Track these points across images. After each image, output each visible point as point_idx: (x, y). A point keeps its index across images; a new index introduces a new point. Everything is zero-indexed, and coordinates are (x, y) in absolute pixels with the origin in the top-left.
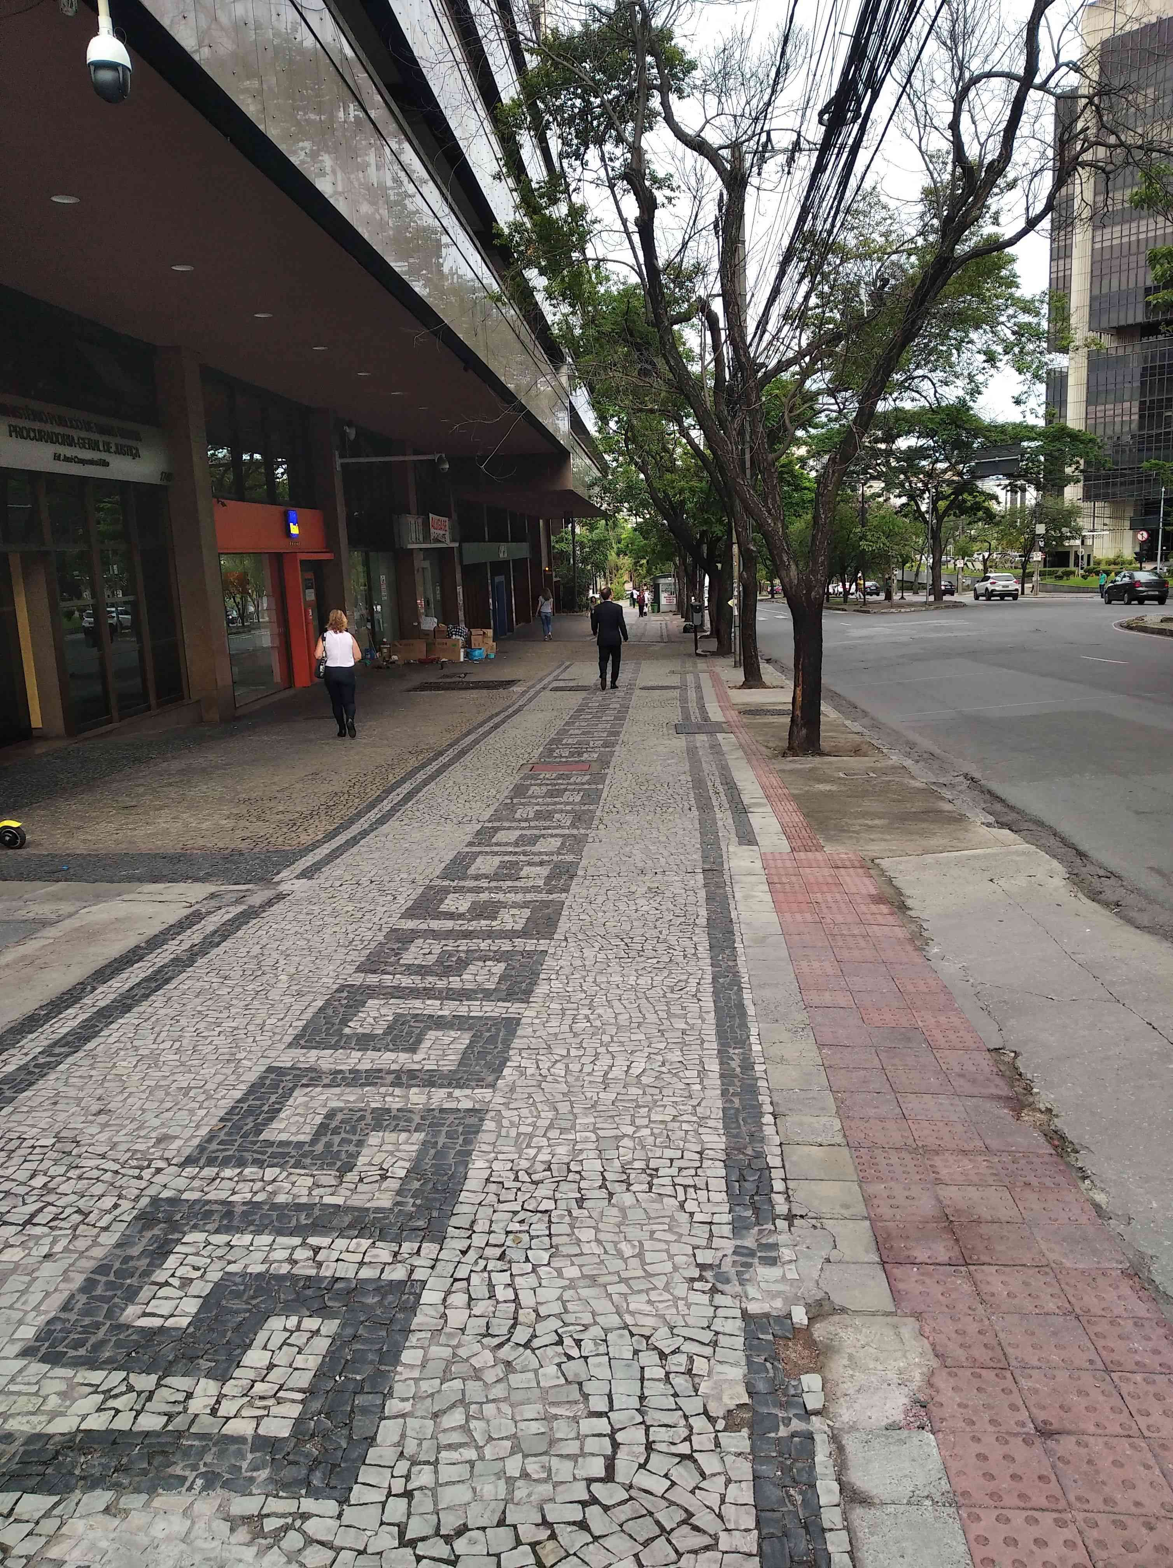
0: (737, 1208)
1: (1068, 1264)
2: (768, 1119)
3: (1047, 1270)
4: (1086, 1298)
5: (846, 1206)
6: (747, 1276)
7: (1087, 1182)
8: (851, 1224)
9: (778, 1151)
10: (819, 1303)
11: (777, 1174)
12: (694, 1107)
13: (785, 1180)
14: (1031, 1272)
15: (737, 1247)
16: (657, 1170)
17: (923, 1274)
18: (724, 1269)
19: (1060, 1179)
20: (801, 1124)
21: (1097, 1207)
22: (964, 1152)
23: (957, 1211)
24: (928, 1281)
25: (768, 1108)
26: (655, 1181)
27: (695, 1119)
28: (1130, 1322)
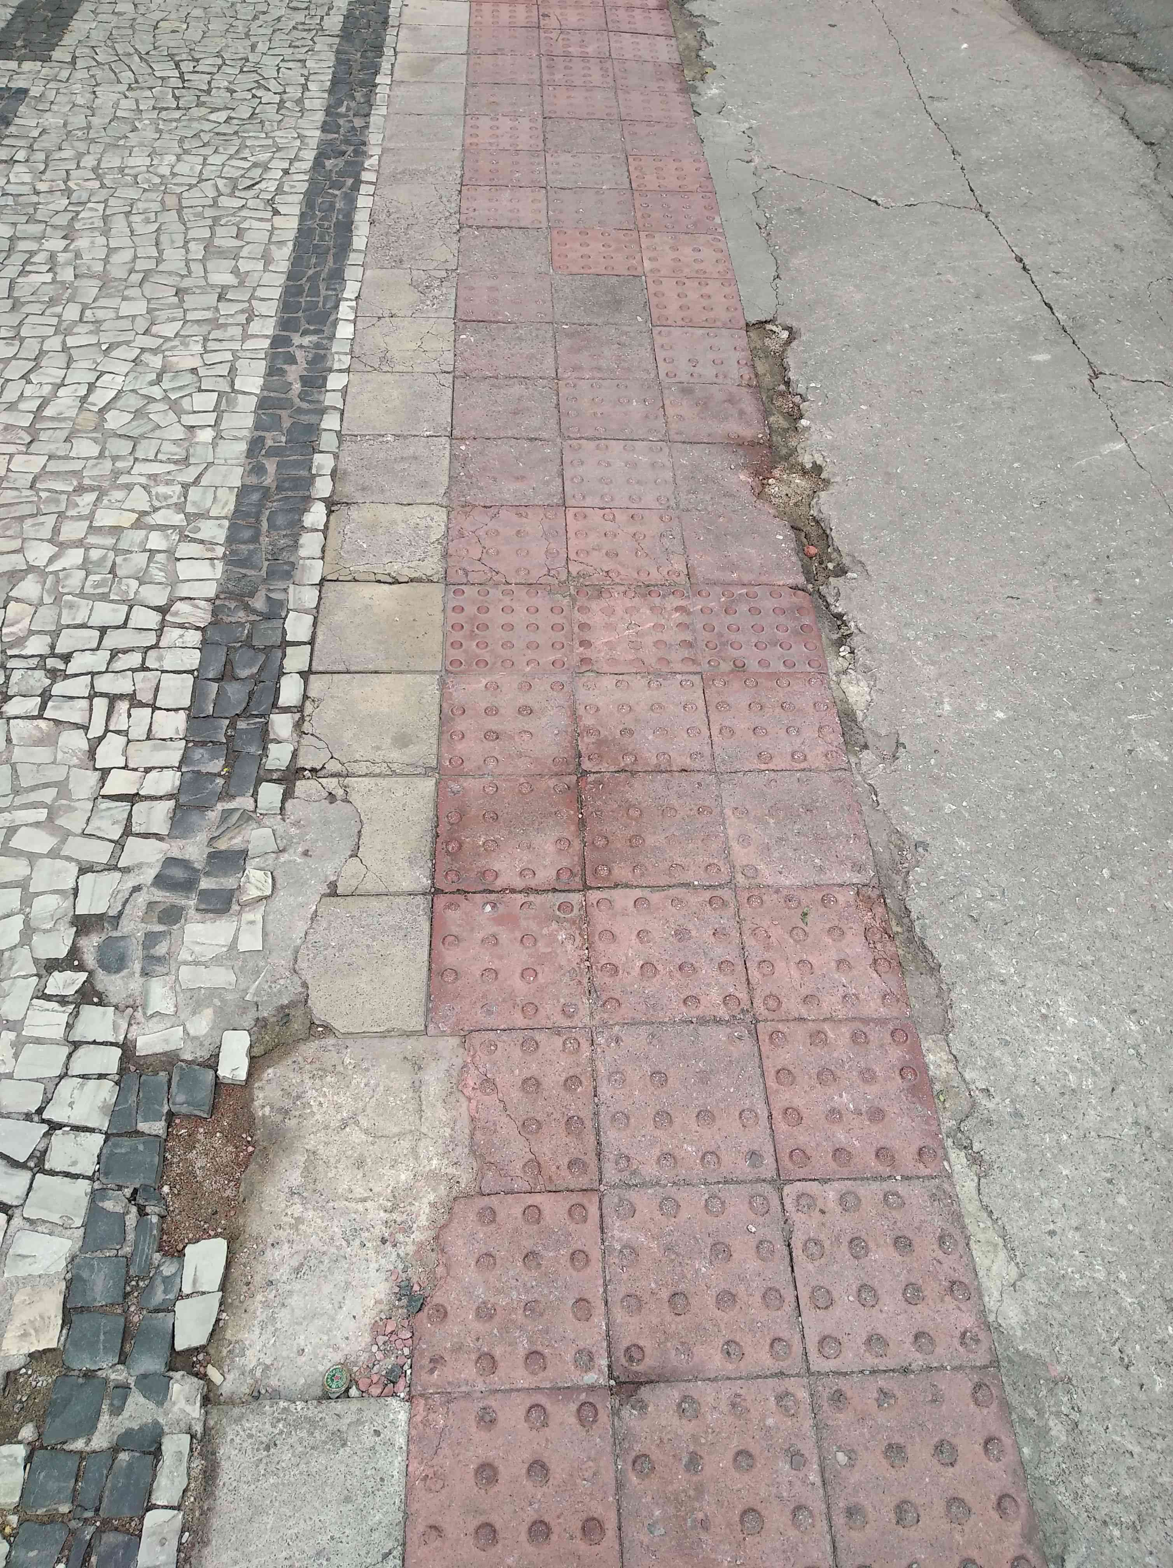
0: (199, 753)
1: (767, 875)
2: (316, 515)
3: (726, 894)
4: (780, 966)
5: (402, 741)
6: (161, 949)
7: (844, 651)
8: (398, 785)
9: (309, 597)
10: (284, 1015)
11: (296, 660)
12: (186, 487)
13: (305, 675)
14: (695, 900)
15: (170, 861)
16: (67, 658)
17: (499, 920)
18: (127, 926)
19: (798, 651)
20: (372, 527)
21: (847, 717)
22: (646, 590)
23: (600, 743)
24: (504, 936)
25: (323, 487)
26: (59, 688)
27: (178, 519)
28: (845, 1030)
